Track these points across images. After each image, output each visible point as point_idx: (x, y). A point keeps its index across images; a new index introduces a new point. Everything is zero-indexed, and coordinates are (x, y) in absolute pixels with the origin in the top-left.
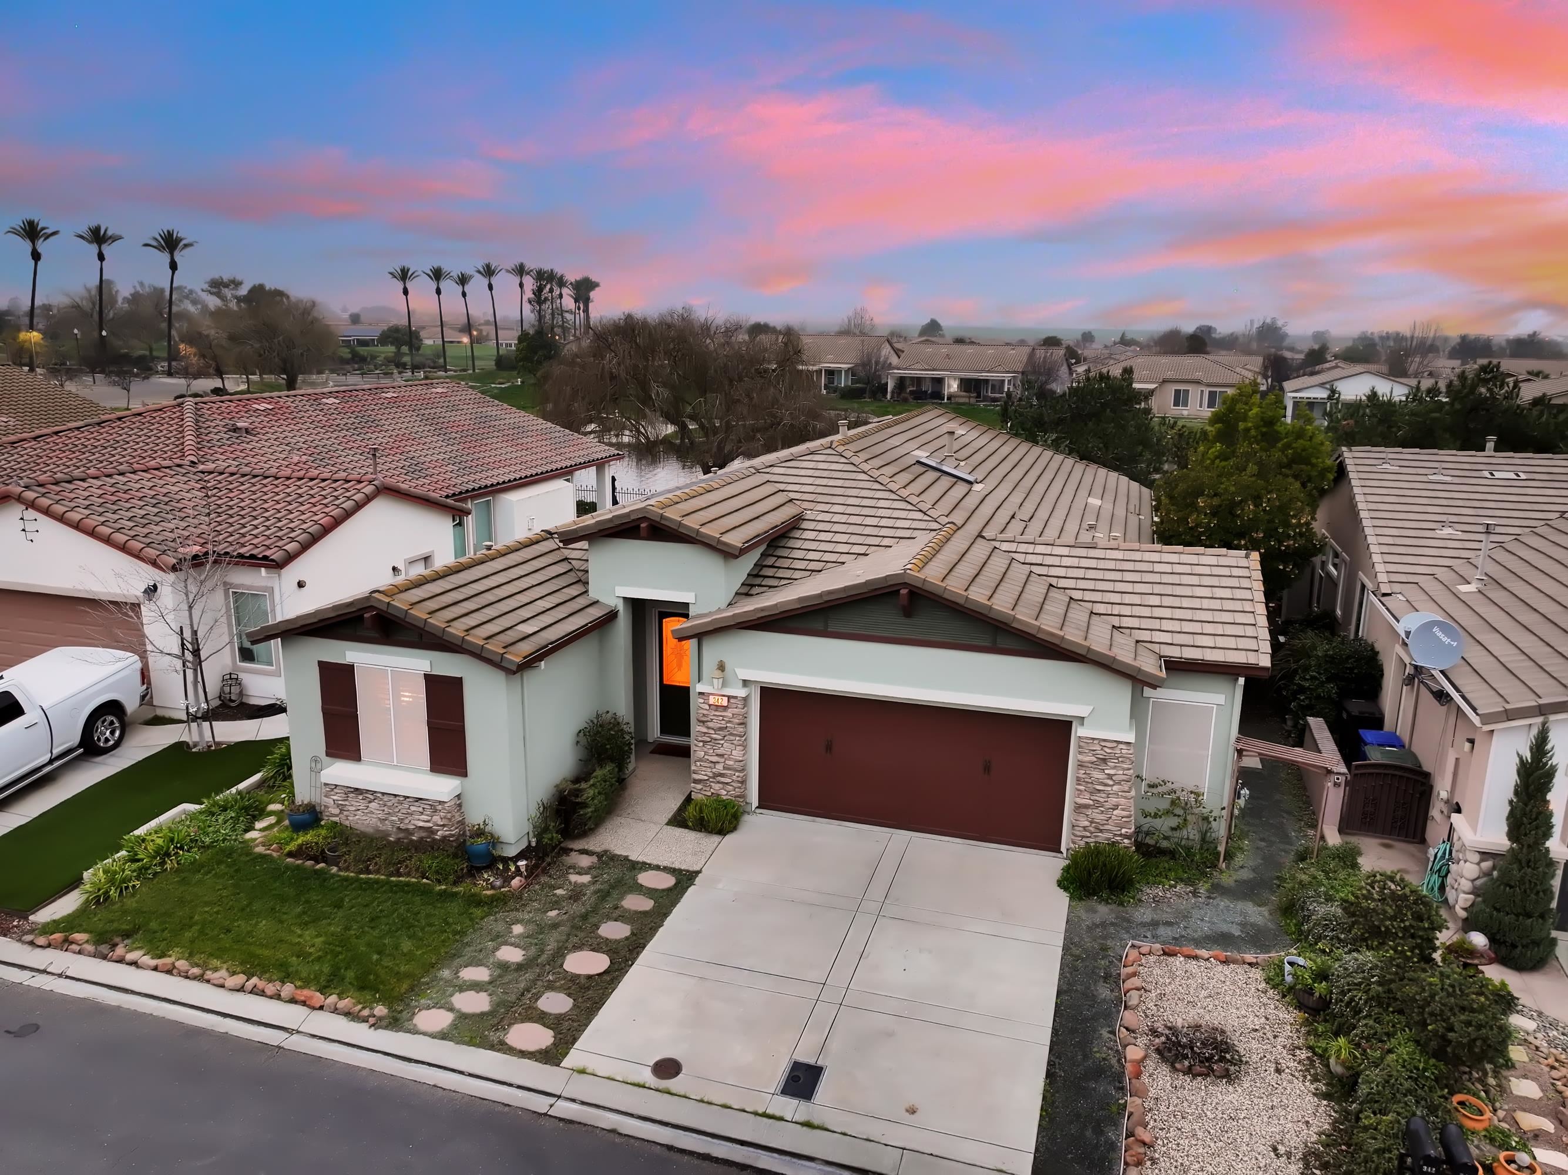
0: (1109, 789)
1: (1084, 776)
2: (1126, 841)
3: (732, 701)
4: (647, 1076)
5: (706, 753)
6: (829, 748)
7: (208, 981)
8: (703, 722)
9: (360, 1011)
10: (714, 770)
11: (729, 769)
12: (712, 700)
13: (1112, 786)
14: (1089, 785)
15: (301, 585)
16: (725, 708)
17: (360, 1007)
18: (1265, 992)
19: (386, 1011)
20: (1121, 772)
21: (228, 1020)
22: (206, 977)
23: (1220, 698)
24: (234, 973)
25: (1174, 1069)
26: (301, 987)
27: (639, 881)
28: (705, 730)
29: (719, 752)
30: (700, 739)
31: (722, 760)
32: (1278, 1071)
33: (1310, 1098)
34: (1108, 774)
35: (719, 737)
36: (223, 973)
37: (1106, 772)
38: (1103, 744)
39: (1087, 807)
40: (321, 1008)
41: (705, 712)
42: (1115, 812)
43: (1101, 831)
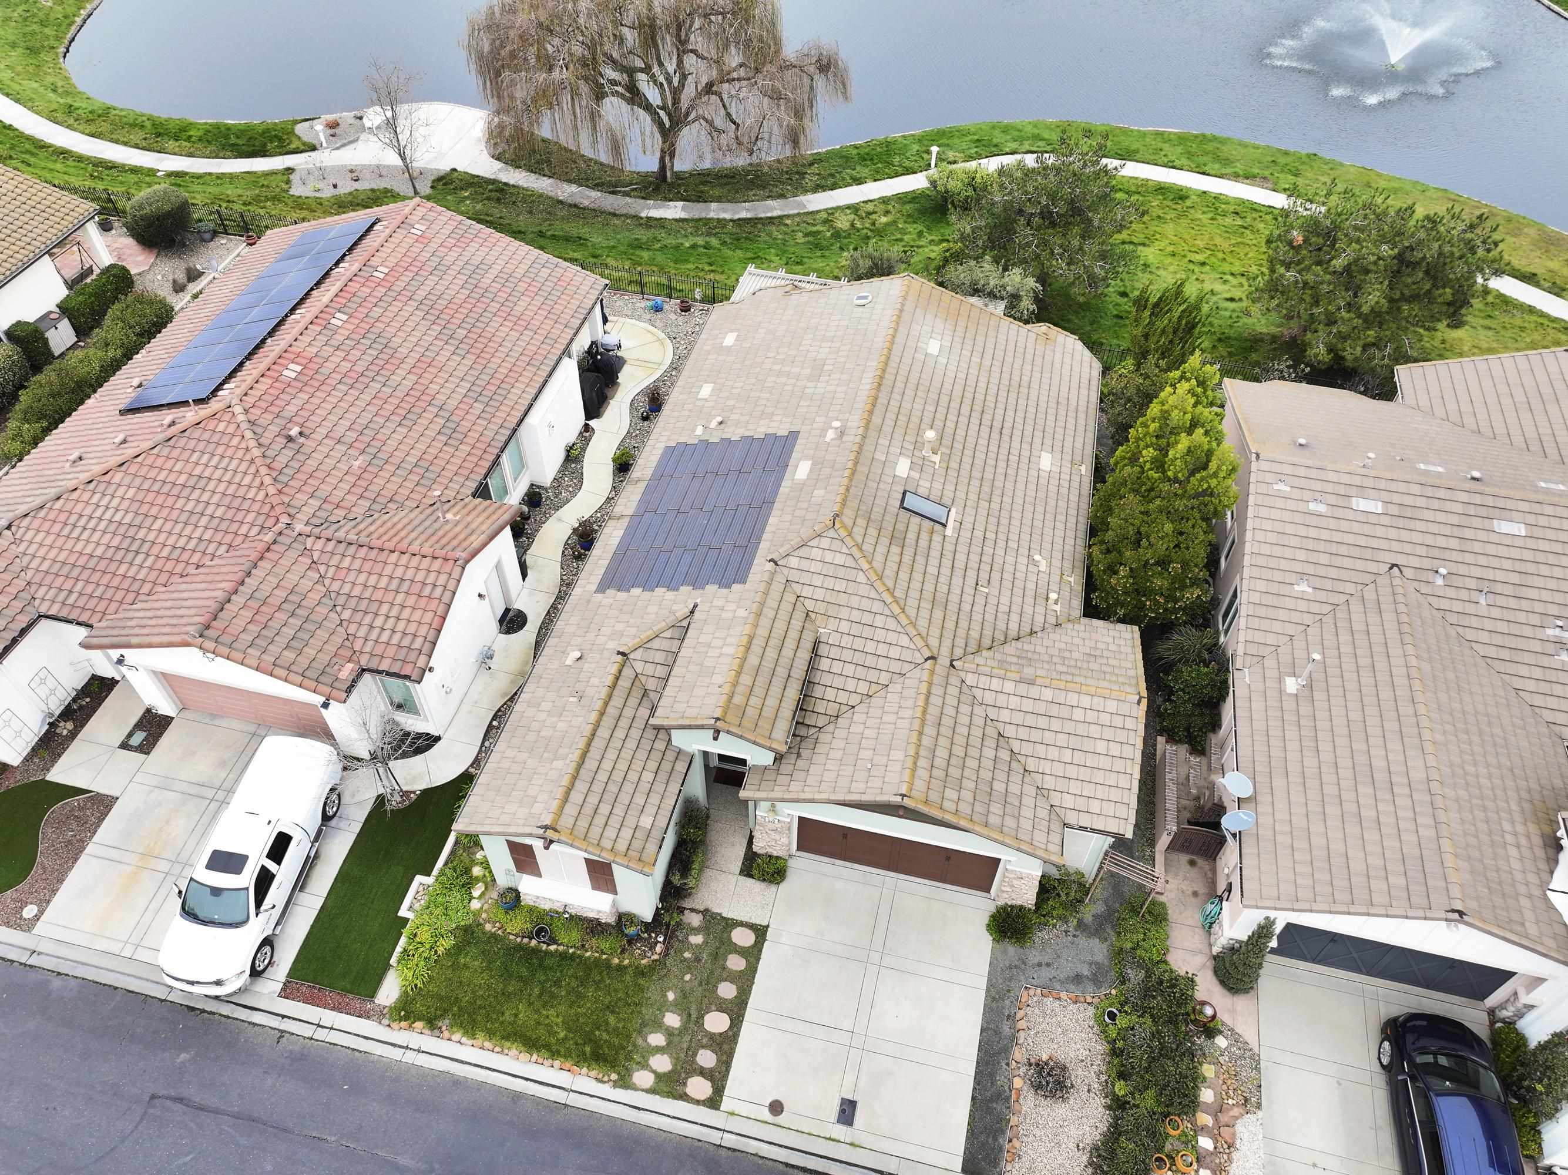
1: (1006, 879)
3: (781, 822)
4: (766, 1115)
5: (763, 837)
6: (845, 837)
7: (507, 1057)
8: (761, 826)
9: (603, 1077)
10: (768, 844)
11: (779, 845)
12: (767, 819)
13: (1025, 887)
14: (1009, 883)
16: (776, 823)
17: (601, 1075)
18: (1092, 1028)
19: (617, 1075)
20: (1031, 884)
22: (505, 1053)
24: (521, 1051)
25: (1036, 1093)
26: (564, 1061)
27: (734, 940)
28: (762, 829)
30: (759, 831)
31: (775, 842)
32: (1089, 1091)
33: (1101, 1109)
34: (1023, 883)
35: (772, 833)
36: (514, 1051)
38: (1021, 873)
39: (1008, 891)
40: (580, 1074)
41: (762, 822)
43: (1014, 900)
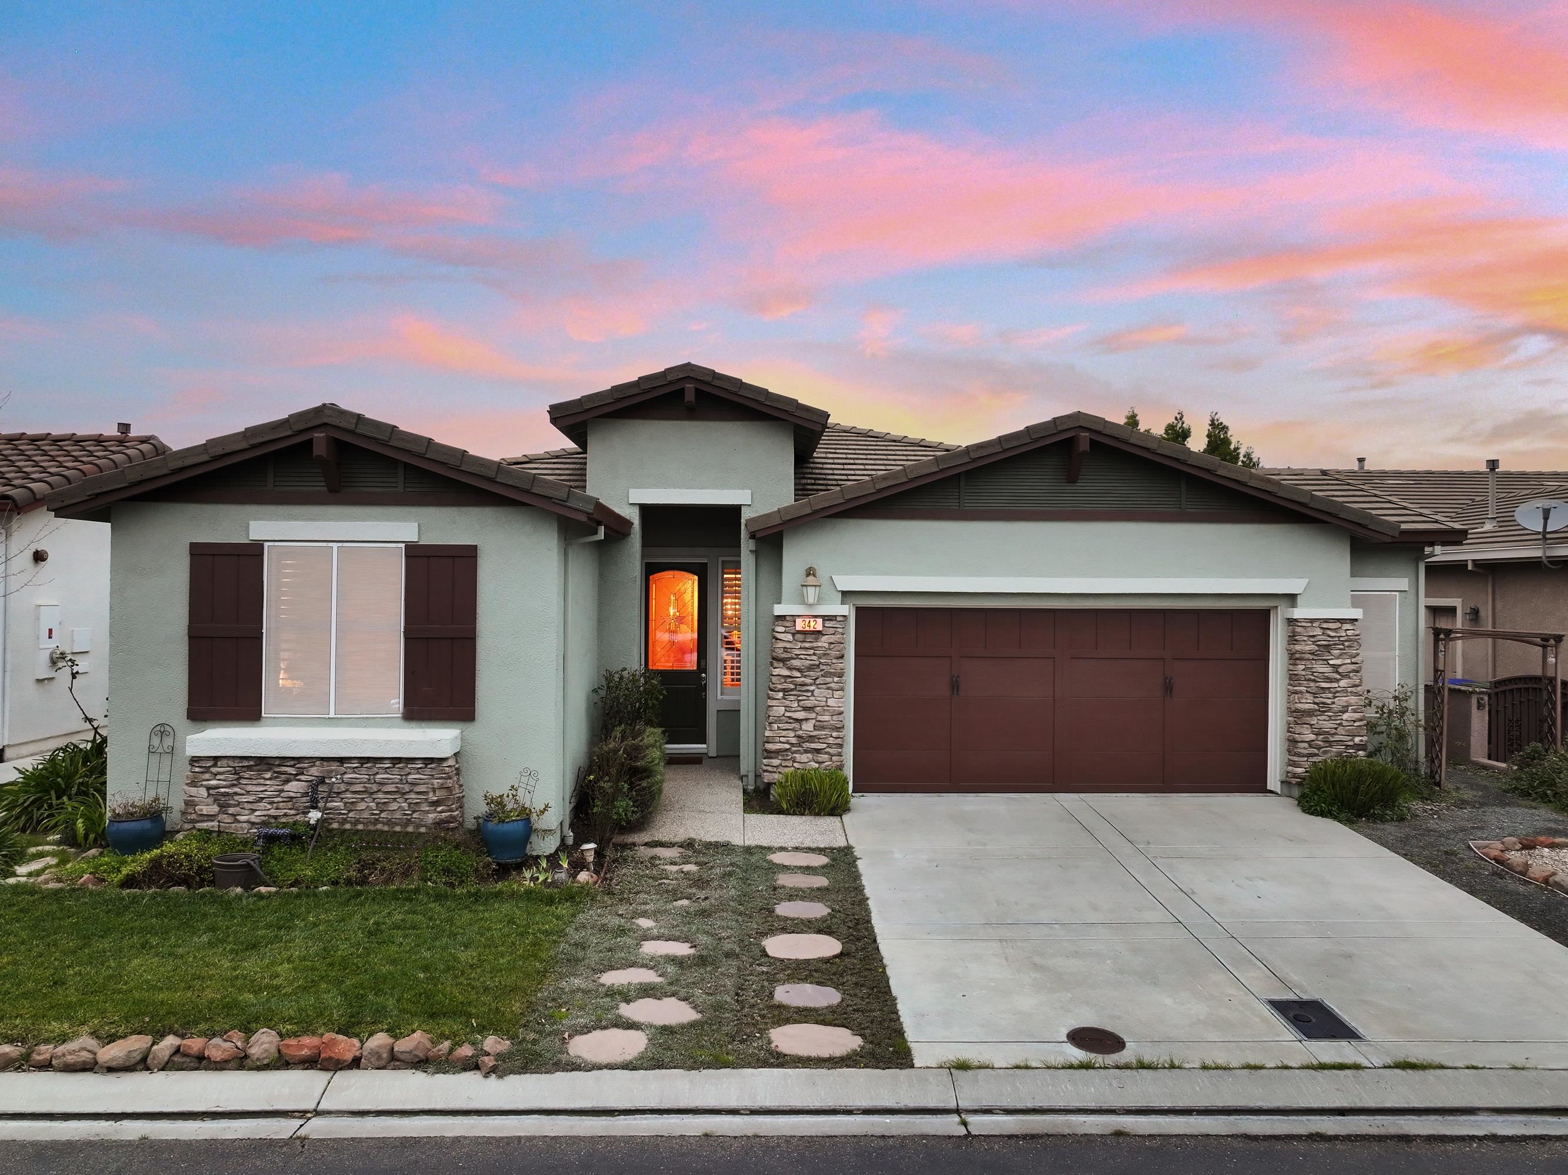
0: (1335, 685)
1: (1304, 673)
2: (1361, 753)
3: (828, 624)
4: (1078, 1054)
5: (788, 708)
6: (955, 686)
7: (46, 1066)
8: (783, 661)
9: (451, 1050)
10: (800, 733)
11: (823, 728)
12: (800, 625)
13: (1337, 681)
14: (1312, 684)
15: (39, 557)
16: (818, 633)
17: (447, 1044)
19: (508, 1042)
20: (1349, 661)
21: (126, 1124)
22: (36, 1057)
23: (1403, 583)
24: (112, 1038)
26: (295, 1035)
27: (777, 862)
28: (786, 672)
29: (808, 704)
30: (780, 687)
31: (813, 715)
34: (1333, 666)
35: (808, 681)
36: (85, 1041)
37: (1331, 662)
38: (1325, 625)
39: (1310, 713)
40: (356, 1063)
41: (788, 645)
42: (1345, 716)
43: (1330, 744)
